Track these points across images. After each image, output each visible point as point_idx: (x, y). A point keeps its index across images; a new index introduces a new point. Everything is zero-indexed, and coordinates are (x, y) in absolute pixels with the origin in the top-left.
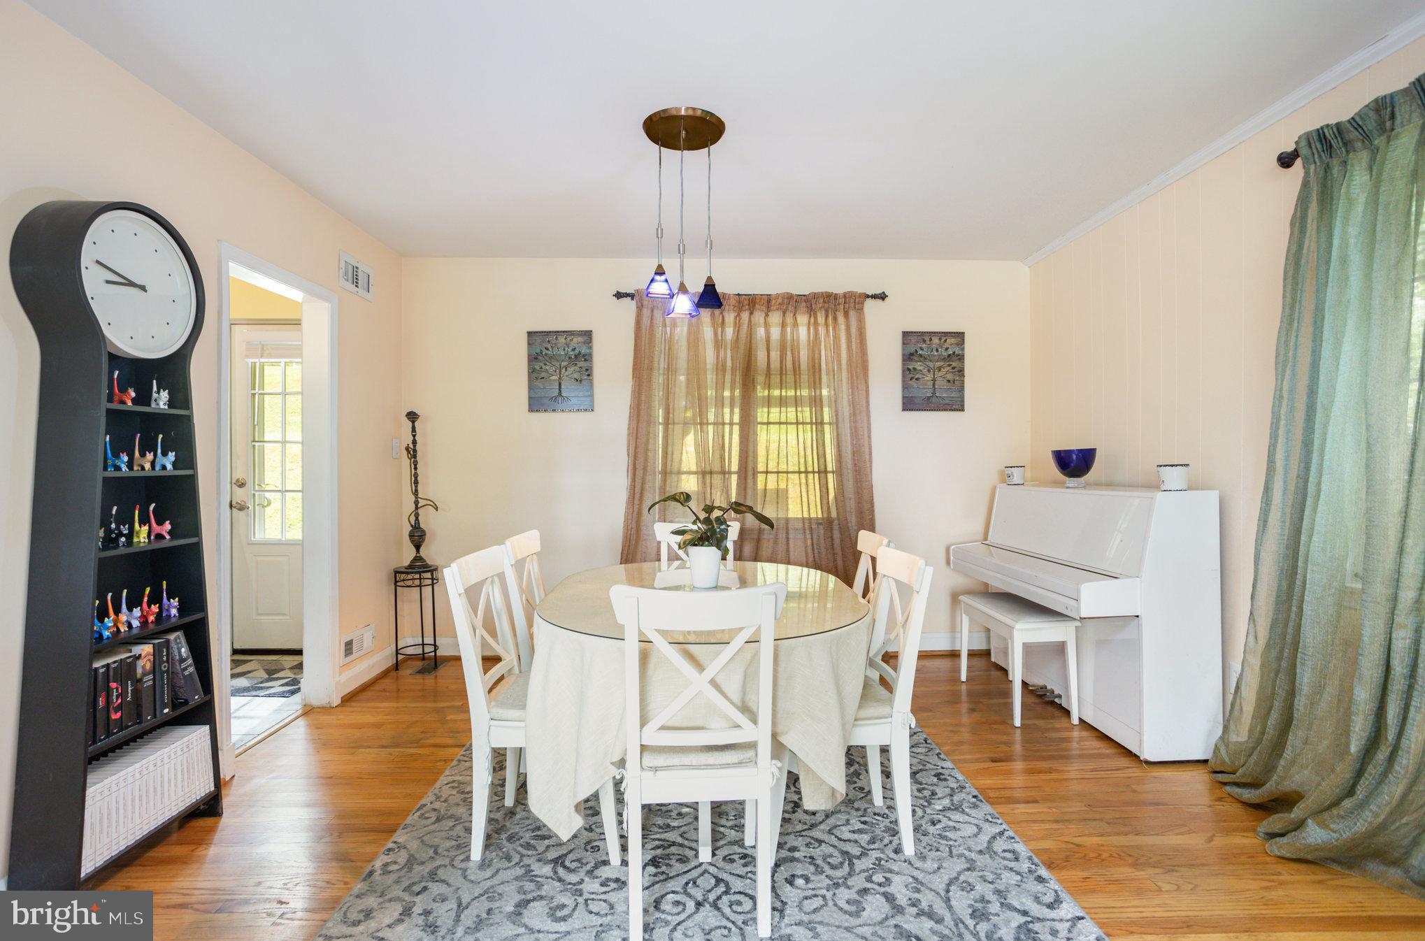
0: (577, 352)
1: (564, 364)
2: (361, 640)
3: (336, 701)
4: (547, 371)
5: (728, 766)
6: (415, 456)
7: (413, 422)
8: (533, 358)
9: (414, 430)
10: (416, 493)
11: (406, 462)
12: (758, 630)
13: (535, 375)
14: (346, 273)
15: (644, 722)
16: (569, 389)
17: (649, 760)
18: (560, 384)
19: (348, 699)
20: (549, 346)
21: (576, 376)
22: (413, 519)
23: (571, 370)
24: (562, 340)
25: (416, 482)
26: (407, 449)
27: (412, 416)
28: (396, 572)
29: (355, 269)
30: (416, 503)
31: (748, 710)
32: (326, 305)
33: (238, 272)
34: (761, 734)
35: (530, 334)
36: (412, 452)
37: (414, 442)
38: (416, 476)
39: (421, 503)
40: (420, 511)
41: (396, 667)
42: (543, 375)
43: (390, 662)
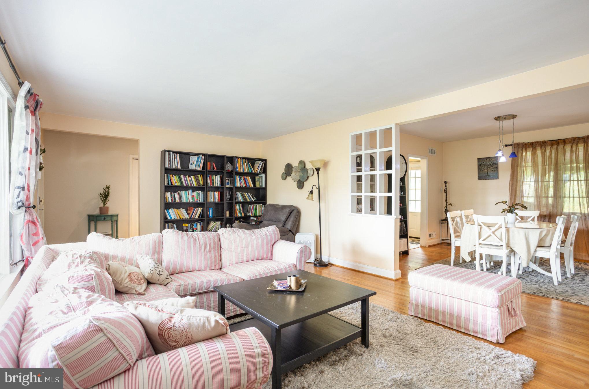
0: (493, 163)
1: (489, 166)
2: (433, 234)
3: (427, 246)
4: (483, 169)
5: (496, 249)
6: (446, 192)
7: (446, 184)
8: (479, 166)
9: (446, 186)
10: (446, 201)
11: (444, 194)
12: (501, 225)
13: (480, 170)
14: (430, 152)
15: (480, 238)
16: (491, 174)
17: (480, 245)
18: (488, 172)
19: (429, 246)
20: (484, 162)
21: (493, 169)
22: (446, 208)
23: (491, 168)
24: (488, 160)
25: (447, 199)
26: (444, 190)
27: (446, 183)
28: (441, 220)
29: (432, 150)
30: (447, 204)
31: (501, 240)
32: (426, 160)
33: (410, 158)
34: (504, 244)
35: (478, 159)
36: (446, 191)
37: (446, 189)
38: (446, 197)
39: (448, 204)
40: (448, 206)
41: (441, 243)
42: (483, 170)
43: (439, 242)
